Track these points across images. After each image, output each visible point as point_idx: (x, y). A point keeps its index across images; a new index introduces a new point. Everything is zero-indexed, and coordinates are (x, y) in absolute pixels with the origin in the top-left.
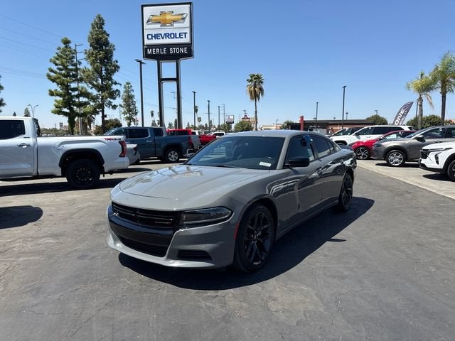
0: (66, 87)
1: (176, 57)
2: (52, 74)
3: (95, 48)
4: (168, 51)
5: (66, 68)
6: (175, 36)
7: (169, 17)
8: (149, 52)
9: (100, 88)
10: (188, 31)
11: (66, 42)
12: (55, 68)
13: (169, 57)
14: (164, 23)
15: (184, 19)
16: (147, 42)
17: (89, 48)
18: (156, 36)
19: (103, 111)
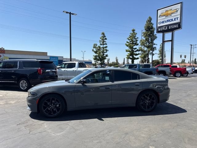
0: (131, 48)
1: (172, 30)
2: (128, 44)
3: (147, 31)
4: (168, 27)
5: (132, 41)
6: (172, 20)
7: (169, 12)
8: (159, 30)
9: (148, 47)
10: (179, 16)
11: (133, 31)
12: (129, 41)
13: (168, 31)
14: (166, 15)
15: (177, 11)
16: (159, 25)
17: (144, 31)
18: (163, 22)
19: (148, 57)
